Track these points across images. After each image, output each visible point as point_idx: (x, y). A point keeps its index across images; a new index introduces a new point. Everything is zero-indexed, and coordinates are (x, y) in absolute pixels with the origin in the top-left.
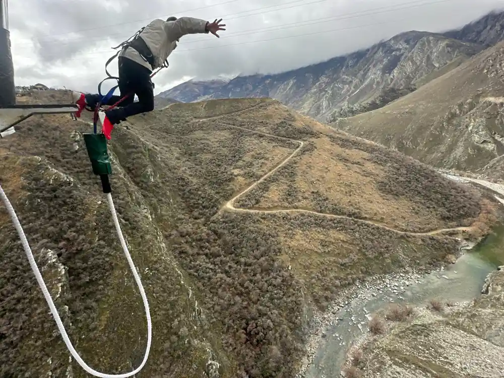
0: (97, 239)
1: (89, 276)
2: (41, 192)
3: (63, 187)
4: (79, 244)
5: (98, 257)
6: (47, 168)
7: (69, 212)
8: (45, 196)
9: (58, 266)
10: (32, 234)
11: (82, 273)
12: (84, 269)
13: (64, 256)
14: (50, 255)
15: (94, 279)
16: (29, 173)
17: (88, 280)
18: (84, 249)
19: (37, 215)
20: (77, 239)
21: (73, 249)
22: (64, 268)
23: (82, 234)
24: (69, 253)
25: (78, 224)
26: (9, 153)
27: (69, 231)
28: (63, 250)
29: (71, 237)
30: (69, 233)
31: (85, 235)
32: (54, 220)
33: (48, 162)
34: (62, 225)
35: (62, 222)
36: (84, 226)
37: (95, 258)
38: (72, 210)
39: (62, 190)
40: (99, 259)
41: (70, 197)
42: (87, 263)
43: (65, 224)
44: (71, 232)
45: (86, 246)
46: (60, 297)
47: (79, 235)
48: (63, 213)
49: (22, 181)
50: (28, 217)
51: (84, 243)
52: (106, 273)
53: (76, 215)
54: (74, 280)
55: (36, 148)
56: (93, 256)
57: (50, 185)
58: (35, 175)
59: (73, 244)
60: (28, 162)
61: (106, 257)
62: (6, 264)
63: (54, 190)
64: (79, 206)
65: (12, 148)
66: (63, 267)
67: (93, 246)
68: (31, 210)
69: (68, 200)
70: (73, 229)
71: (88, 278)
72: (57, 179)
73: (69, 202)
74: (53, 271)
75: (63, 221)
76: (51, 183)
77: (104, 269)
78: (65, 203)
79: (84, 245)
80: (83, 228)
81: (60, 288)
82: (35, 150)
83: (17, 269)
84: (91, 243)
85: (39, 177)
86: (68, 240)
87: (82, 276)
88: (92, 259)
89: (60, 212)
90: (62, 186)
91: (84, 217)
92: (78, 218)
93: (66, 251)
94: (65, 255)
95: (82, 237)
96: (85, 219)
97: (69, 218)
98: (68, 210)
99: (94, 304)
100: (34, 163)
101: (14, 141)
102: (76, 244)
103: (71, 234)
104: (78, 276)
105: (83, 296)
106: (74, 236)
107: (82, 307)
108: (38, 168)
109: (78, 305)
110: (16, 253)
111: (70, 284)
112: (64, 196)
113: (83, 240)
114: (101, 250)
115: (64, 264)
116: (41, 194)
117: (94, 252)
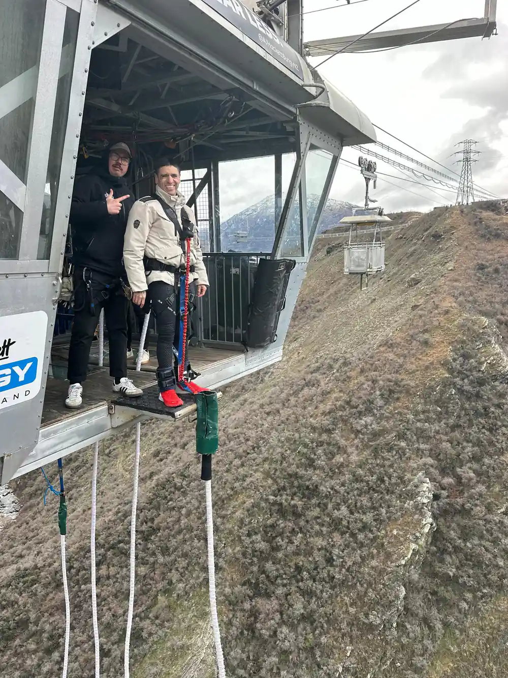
0: (503, 510)
1: (457, 568)
2: (463, 379)
3: (497, 383)
4: (471, 497)
5: (487, 544)
6: (489, 342)
7: (483, 430)
8: (465, 388)
9: (425, 513)
10: (421, 440)
11: (450, 554)
12: (457, 549)
13: (441, 504)
14: (424, 489)
15: (460, 580)
16: (463, 342)
17: (451, 574)
18: (473, 513)
19: (441, 413)
20: (472, 487)
21: (458, 500)
22: (432, 524)
23: (484, 483)
24: (448, 504)
25: (487, 461)
26: (454, 304)
27: (469, 465)
28: (444, 493)
29: (466, 479)
30: (465, 468)
31: (488, 487)
32: (457, 434)
33: (495, 333)
34: (463, 448)
35: (465, 444)
36: (494, 469)
37: (483, 543)
38: (490, 430)
39: (494, 387)
40: (487, 550)
41: (499, 406)
42: (465, 540)
43: (469, 449)
44: (470, 468)
45: (479, 510)
46: (405, 565)
47: (478, 482)
48: (475, 428)
49: (447, 352)
50: (428, 411)
51: (478, 502)
52: (484, 587)
53: (491, 443)
54: (433, 554)
55: (491, 302)
56: (481, 537)
57: (480, 371)
58: (468, 347)
59: (462, 492)
60: (470, 324)
61: (502, 557)
62: (377, 465)
63: (481, 383)
64: (504, 429)
65: (461, 298)
66: (430, 520)
67: (489, 517)
68: (437, 402)
69: (492, 409)
70: (475, 466)
71: (454, 570)
72: (494, 364)
73: (493, 413)
74: (416, 517)
75: (468, 442)
76: (483, 368)
77: (485, 575)
78: (486, 413)
79: (476, 505)
80: (491, 472)
81: (411, 552)
82: (488, 307)
83: (383, 481)
84: (489, 509)
85: (473, 353)
86: (459, 478)
87: (448, 559)
88: (476, 542)
89: (471, 425)
90: (496, 380)
91: (502, 454)
92: (491, 450)
93: (448, 497)
94: (443, 502)
95: (481, 488)
96: (502, 458)
97: (479, 443)
98: (484, 427)
99: (439, 626)
100: (476, 327)
101: (467, 288)
102: (466, 495)
103: (467, 472)
104: (442, 553)
105: (432, 594)
106: (470, 479)
107: (421, 613)
108: (478, 337)
109: (418, 602)
110: (393, 456)
111: (426, 558)
112: (489, 399)
113: (481, 495)
114: (500, 535)
115: (434, 517)
116: (460, 383)
117: (487, 530)
